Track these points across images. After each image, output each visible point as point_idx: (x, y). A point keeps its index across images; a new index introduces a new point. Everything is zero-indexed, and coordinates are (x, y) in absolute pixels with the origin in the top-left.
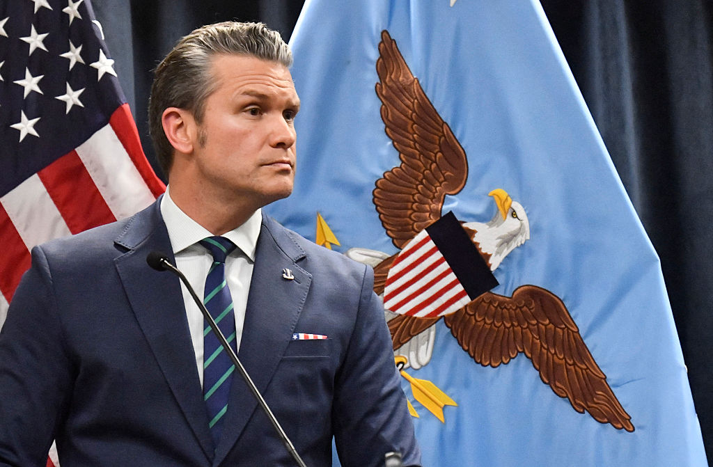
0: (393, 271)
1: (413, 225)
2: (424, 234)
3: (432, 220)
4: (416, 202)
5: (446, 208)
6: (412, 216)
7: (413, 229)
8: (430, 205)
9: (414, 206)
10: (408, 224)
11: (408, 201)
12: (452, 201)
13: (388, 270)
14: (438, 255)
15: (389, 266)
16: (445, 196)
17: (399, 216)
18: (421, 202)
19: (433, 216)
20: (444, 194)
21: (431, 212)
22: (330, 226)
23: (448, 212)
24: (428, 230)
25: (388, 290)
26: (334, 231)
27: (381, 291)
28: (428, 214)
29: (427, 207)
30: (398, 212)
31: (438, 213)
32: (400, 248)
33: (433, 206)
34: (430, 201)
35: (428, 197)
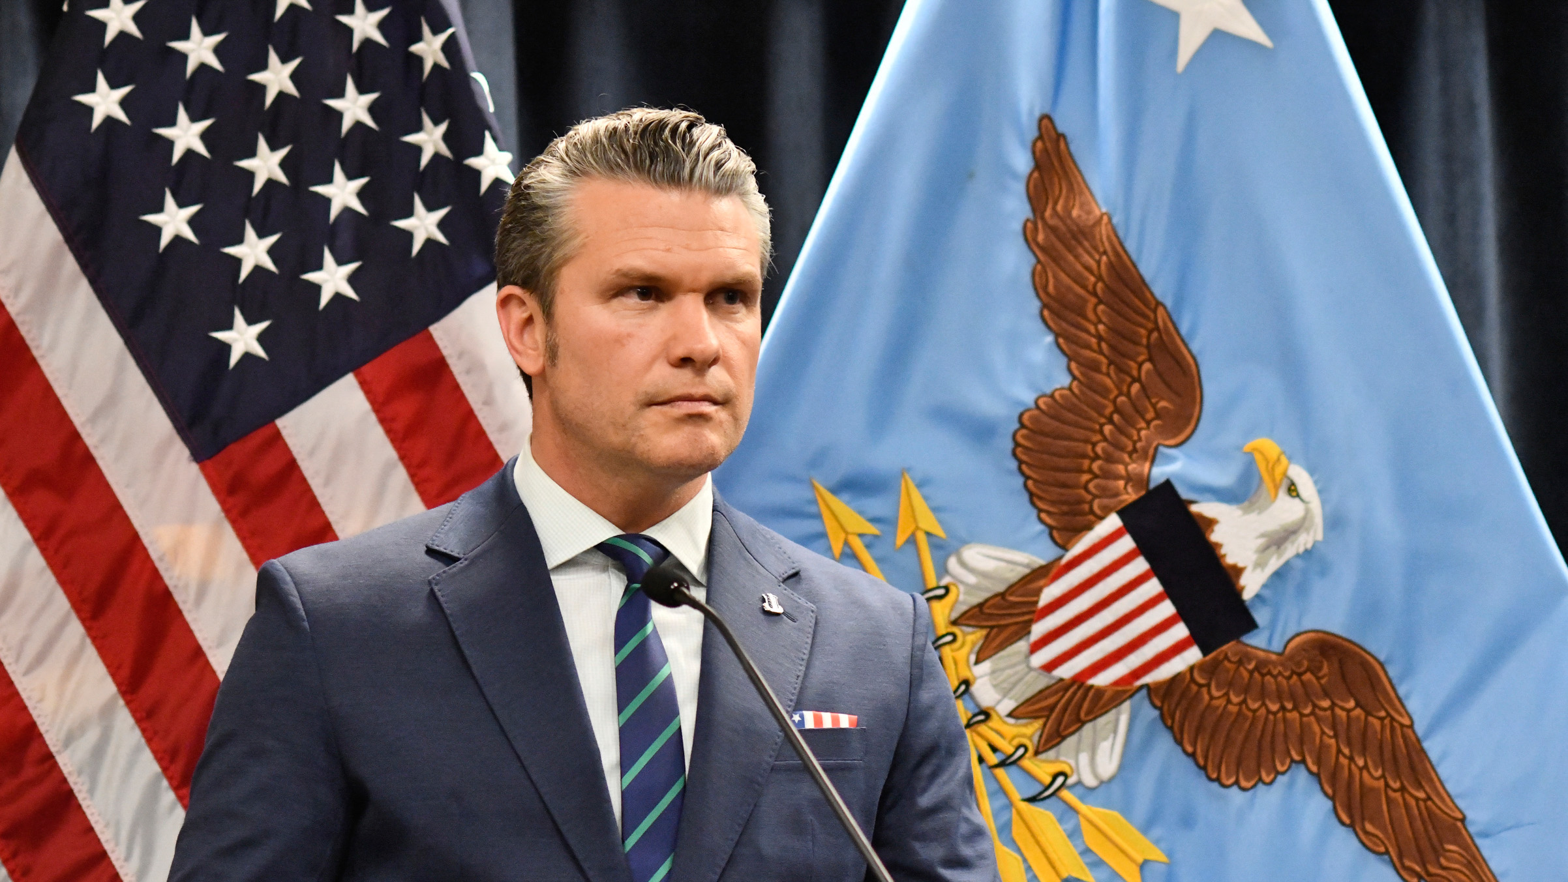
0: (1050, 593)
1: (1091, 503)
2: (1113, 522)
3: (1131, 496)
4: (1097, 457)
5: (1159, 473)
6: (1091, 486)
7: (1092, 512)
8: (1126, 465)
9: (1096, 466)
10: (1080, 501)
11: (1084, 456)
12: (1171, 460)
13: (1038, 592)
14: (1140, 565)
15: (1042, 582)
16: (1156, 449)
17: (1064, 485)
18: (1109, 459)
19: (1132, 486)
20: (1154, 444)
21: (1129, 479)
22: (926, 498)
23: (1162, 480)
24: (1122, 513)
25: (1039, 629)
26: (935, 510)
27: (1025, 630)
28: (1121, 483)
29: (1121, 469)
30: (1062, 477)
31: (1141, 481)
32: (1065, 548)
33: (1132, 467)
34: (1126, 457)
35: (1122, 449)
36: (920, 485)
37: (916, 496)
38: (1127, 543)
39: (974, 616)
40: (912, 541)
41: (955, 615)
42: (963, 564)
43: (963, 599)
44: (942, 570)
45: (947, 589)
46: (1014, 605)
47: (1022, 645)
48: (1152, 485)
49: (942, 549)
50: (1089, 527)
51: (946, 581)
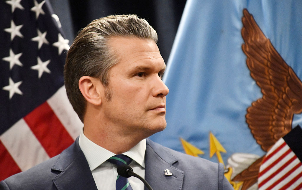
0: (263, 167)
1: (273, 136)
2: (281, 141)
3: (286, 132)
5: (295, 123)
6: (273, 130)
7: (274, 138)
8: (284, 122)
9: (274, 123)
10: (269, 136)
11: (269, 120)
12: (298, 118)
13: (259, 167)
14: (292, 155)
15: (260, 163)
16: (293, 115)
17: (264, 131)
18: (278, 120)
19: (287, 129)
20: (292, 114)
21: (285, 126)
22: (219, 140)
23: (296, 125)
24: (284, 138)
25: (261, 179)
26: (222, 144)
27: (256, 181)
28: (283, 128)
29: (282, 123)
30: (263, 128)
31: (289, 127)
32: (266, 151)
33: (286, 122)
34: (284, 119)
35: (282, 116)
36: (216, 136)
37: (215, 140)
38: (287, 148)
39: (238, 177)
40: (215, 155)
41: (232, 178)
42: (233, 160)
43: (234, 172)
44: (226, 163)
45: (229, 169)
46: (251, 172)
47: (255, 186)
48: (293, 127)
49: (226, 156)
50: (273, 144)
51: (228, 167)
